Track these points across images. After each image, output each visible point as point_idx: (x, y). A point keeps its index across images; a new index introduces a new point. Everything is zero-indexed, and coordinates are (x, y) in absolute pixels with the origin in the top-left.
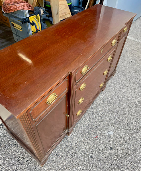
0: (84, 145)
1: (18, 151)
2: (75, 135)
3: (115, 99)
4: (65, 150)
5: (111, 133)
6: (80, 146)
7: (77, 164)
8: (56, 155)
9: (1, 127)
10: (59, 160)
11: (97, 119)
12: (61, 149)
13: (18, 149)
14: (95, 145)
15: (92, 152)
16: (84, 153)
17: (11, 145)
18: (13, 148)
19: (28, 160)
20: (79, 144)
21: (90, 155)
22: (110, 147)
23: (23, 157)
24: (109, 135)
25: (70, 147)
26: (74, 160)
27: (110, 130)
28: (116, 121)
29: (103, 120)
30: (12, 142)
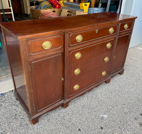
0: (76, 119)
1: (17, 110)
2: (69, 110)
3: (118, 91)
4: (57, 119)
5: (105, 116)
6: (71, 119)
7: (63, 132)
8: (48, 120)
9: (11, 92)
10: (48, 125)
11: (94, 103)
12: (53, 117)
13: (17, 109)
14: (86, 122)
15: (81, 126)
16: (74, 125)
17: (14, 105)
18: (14, 107)
19: (22, 118)
20: (71, 118)
21: (79, 128)
22: (100, 127)
23: (20, 115)
24: (102, 117)
25: (62, 117)
26: (62, 128)
27: (105, 114)
28: (113, 108)
29: (101, 105)
30: (15, 103)
